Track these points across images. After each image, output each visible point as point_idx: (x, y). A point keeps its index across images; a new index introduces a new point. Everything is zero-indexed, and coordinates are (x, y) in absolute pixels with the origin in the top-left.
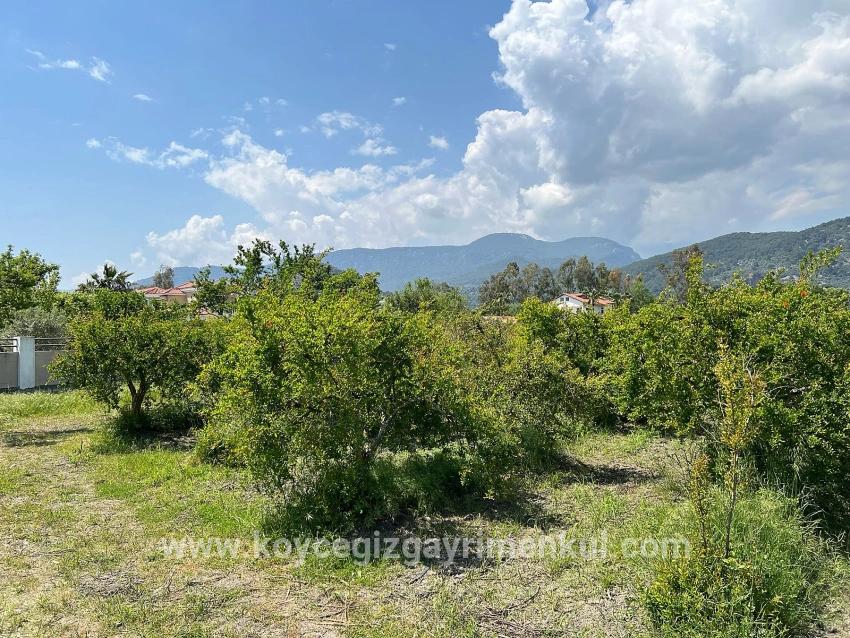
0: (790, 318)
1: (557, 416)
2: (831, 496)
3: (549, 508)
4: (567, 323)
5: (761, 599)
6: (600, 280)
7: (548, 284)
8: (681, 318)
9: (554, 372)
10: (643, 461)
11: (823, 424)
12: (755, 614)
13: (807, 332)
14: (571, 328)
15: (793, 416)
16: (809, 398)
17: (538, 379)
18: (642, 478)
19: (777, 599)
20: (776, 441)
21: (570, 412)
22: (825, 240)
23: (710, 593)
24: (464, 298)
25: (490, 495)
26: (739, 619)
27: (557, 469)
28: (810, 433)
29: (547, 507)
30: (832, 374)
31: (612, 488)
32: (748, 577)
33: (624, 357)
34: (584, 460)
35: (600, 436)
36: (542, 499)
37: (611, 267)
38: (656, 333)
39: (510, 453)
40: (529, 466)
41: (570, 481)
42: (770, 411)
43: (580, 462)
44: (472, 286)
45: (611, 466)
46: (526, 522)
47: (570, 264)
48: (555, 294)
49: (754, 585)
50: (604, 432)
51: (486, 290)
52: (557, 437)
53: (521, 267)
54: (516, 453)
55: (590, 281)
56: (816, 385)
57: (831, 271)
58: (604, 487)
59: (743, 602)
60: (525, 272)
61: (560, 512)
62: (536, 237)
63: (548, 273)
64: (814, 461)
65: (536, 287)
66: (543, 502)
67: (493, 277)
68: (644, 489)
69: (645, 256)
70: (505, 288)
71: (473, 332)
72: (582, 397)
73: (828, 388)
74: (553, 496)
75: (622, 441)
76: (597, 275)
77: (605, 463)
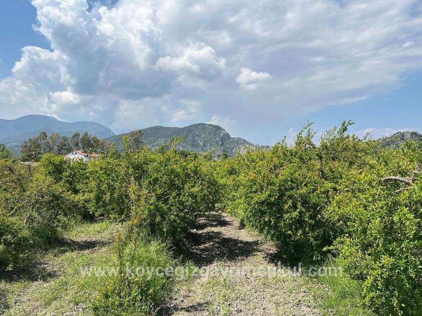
0: (166, 165)
1: (58, 217)
2: (181, 239)
3: (49, 269)
4: (69, 167)
5: (144, 292)
6: (94, 144)
7: (65, 145)
8: (120, 165)
9: (57, 193)
10: (105, 236)
11: (176, 210)
12: (141, 300)
13: (172, 171)
14: (71, 169)
15: (165, 207)
16: (171, 200)
17: (46, 198)
18: (103, 244)
19: (151, 291)
20: (158, 219)
21: (66, 215)
22: (191, 132)
23: (122, 295)
24: (11, 151)
25: (10, 268)
26: (134, 304)
27: (58, 246)
28: (171, 215)
29: (48, 268)
30: (181, 188)
31: (86, 252)
32: (139, 284)
33: (93, 184)
34: (75, 239)
35: (84, 225)
36: (46, 264)
37: (100, 138)
38: (108, 173)
39: (24, 241)
40: (40, 247)
41: (64, 252)
42: (156, 206)
43: (71, 240)
44: (16, 144)
45: (88, 240)
46: (34, 279)
47: (77, 135)
48: (70, 150)
49: (141, 287)
50: (87, 223)
51: (26, 147)
52: (59, 229)
53: (49, 135)
54: (28, 241)
55: (88, 144)
56: (174, 194)
57: (193, 145)
58: (82, 252)
59: (136, 296)
60: (51, 138)
61: (55, 269)
62: (59, 119)
63: (65, 139)
64: (173, 226)
65: (58, 146)
66: (46, 266)
67: (30, 140)
68: (104, 249)
69: (117, 134)
70: (39, 146)
71: (6, 173)
72: (73, 206)
73: (179, 195)
74: (52, 261)
75: (96, 226)
76: (92, 141)
77: (86, 239)
